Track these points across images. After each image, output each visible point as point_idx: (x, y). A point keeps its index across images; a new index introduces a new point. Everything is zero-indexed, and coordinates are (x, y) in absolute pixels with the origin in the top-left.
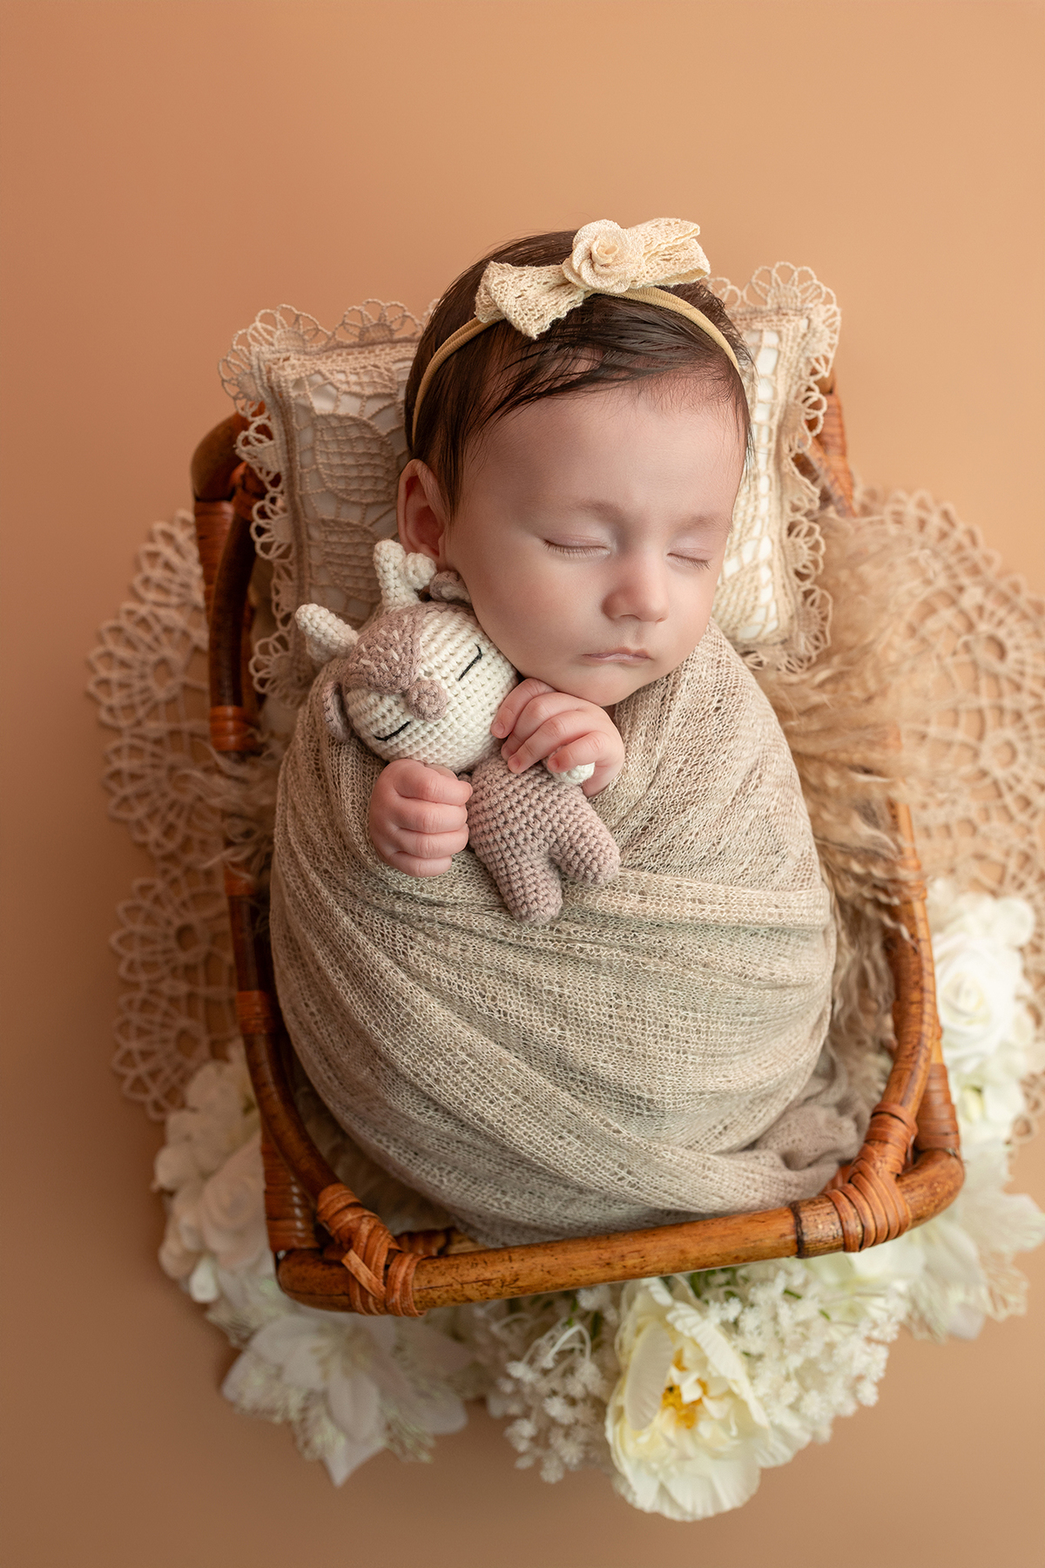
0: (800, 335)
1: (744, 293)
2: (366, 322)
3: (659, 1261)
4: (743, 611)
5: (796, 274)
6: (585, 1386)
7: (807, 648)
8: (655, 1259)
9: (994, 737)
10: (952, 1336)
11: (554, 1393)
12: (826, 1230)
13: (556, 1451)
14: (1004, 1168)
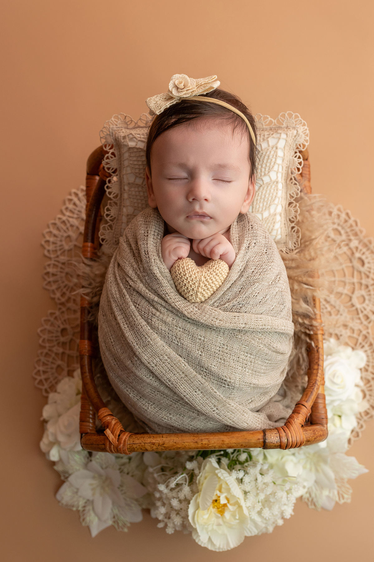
0: (294, 136)
1: (275, 121)
2: (148, 119)
3: (215, 443)
5: (294, 116)
6: (185, 496)
7: (292, 246)
8: (213, 442)
9: (358, 293)
10: (323, 508)
11: (174, 498)
12: (274, 439)
13: (173, 520)
14: (346, 445)
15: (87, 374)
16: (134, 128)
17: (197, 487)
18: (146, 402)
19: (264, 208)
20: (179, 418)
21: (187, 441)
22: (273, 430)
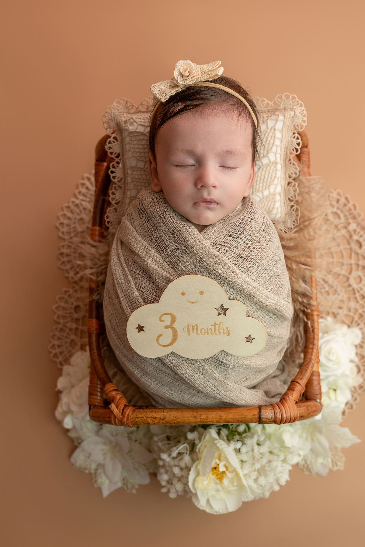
0: (291, 117)
1: (272, 103)
2: (149, 104)
3: (213, 418)
4: (269, 208)
5: (291, 97)
6: (186, 464)
7: (290, 225)
8: (211, 417)
9: (355, 274)
10: (317, 474)
11: (176, 466)
12: (269, 415)
13: (175, 486)
14: (340, 417)
15: (95, 351)
16: (136, 113)
17: (197, 456)
18: (149, 378)
19: (264, 188)
20: (180, 394)
21: (187, 417)
22: (269, 406)
